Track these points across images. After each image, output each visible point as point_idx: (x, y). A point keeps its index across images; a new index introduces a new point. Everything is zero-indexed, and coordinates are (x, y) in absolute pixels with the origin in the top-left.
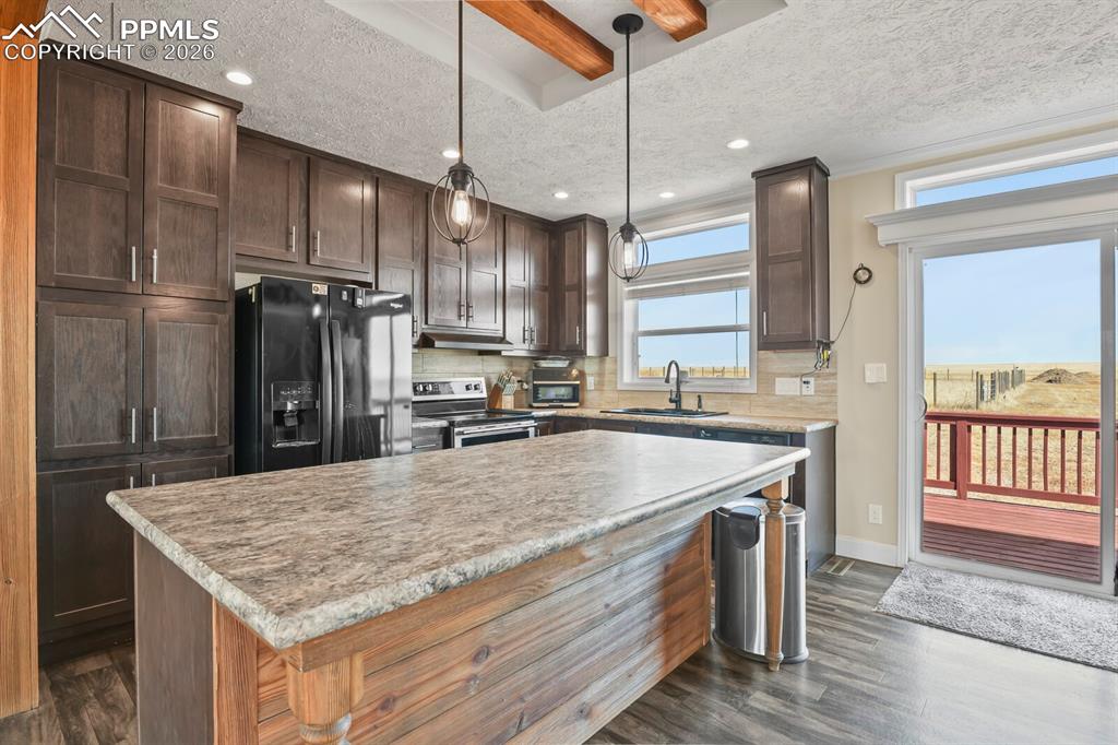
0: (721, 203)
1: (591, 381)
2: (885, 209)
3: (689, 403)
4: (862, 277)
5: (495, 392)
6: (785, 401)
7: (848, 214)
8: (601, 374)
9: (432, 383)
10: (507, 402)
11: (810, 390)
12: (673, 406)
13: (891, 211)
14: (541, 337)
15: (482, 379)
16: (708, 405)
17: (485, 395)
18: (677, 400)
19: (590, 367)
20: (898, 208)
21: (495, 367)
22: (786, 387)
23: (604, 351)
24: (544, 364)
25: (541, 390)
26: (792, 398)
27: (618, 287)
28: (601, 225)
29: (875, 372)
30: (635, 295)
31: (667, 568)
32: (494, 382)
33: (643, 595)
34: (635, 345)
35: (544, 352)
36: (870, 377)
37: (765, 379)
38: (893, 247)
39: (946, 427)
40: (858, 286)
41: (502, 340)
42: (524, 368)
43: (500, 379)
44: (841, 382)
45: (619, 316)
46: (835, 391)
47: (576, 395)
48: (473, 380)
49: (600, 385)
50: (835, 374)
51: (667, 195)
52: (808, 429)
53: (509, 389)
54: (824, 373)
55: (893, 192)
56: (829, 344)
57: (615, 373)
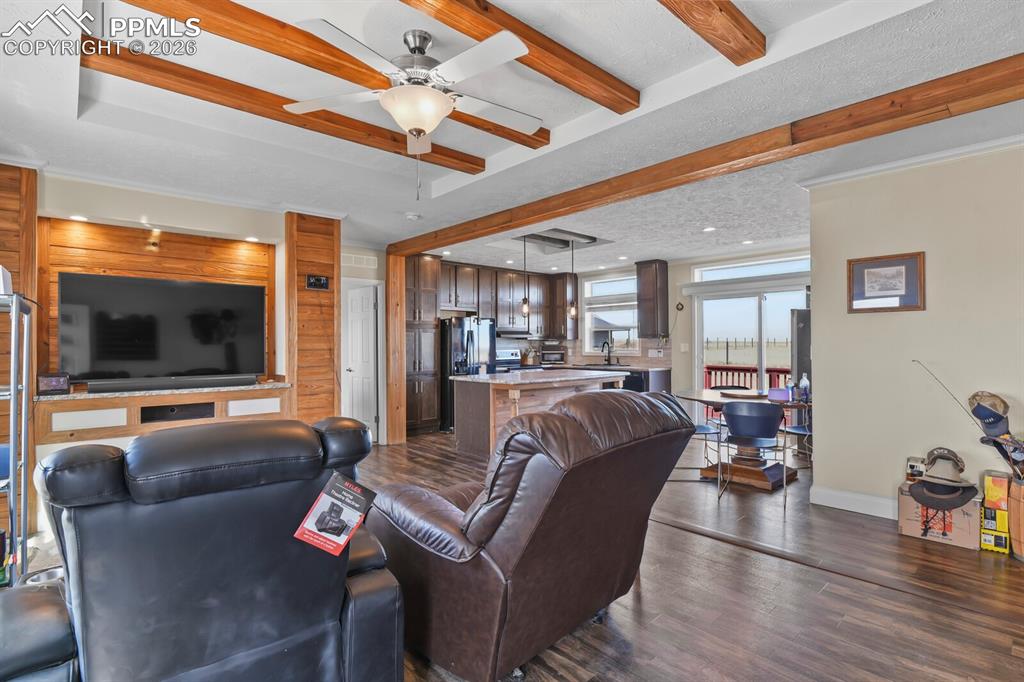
0: (623, 271)
1: (570, 352)
2: (687, 282)
3: (614, 361)
4: (680, 307)
5: (524, 356)
7: (675, 281)
8: (574, 348)
10: (530, 361)
11: (661, 355)
12: (606, 363)
13: (689, 283)
14: (545, 330)
15: (518, 351)
16: (622, 362)
17: (519, 358)
18: (608, 360)
19: (569, 344)
20: (692, 281)
21: (524, 345)
22: (652, 353)
23: (576, 337)
24: (547, 343)
25: (546, 356)
26: (655, 358)
27: (583, 306)
28: (575, 277)
29: (684, 347)
30: (590, 309)
32: (524, 351)
35: (547, 337)
36: (683, 350)
37: (645, 350)
38: (691, 297)
40: (679, 312)
41: (528, 333)
42: (536, 345)
43: (527, 350)
44: (673, 352)
46: (670, 355)
47: (562, 358)
48: (513, 351)
49: (573, 353)
50: (670, 348)
51: (602, 268)
52: (650, 370)
53: (532, 354)
54: (666, 347)
55: (690, 274)
56: (666, 335)
57: (581, 347)
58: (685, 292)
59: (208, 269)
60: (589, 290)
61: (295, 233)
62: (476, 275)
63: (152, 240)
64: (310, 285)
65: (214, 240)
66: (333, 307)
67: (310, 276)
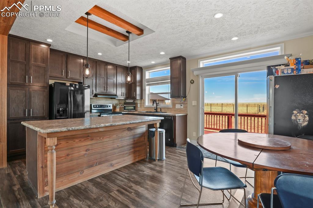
0: (163, 64)
1: (139, 105)
2: (196, 67)
3: (159, 110)
4: (192, 82)
5: (115, 107)
8: (141, 104)
9: (98, 105)
10: (118, 110)
11: (182, 107)
12: (155, 111)
13: (197, 68)
14: (126, 95)
15: (111, 105)
16: (163, 110)
17: (112, 108)
18: (156, 109)
19: (139, 102)
20: (199, 67)
21: (115, 102)
22: (178, 106)
23: (142, 98)
24: (127, 101)
25: (126, 107)
26: (179, 109)
27: (145, 83)
28: (141, 69)
29: (194, 103)
30: (148, 85)
32: (115, 105)
33: (128, 145)
35: (127, 98)
36: (193, 104)
37: (174, 104)
38: (198, 75)
39: (227, 117)
40: (192, 84)
41: (116, 95)
42: (123, 102)
43: (116, 104)
44: (189, 105)
45: (145, 90)
46: (187, 107)
47: (135, 108)
48: (109, 105)
49: (141, 106)
50: (187, 103)
51: (153, 62)
52: (176, 115)
53: (118, 107)
54: (185, 103)
55: (198, 63)
56: (185, 97)
57: (144, 103)
58: (196, 73)
60: (148, 75)
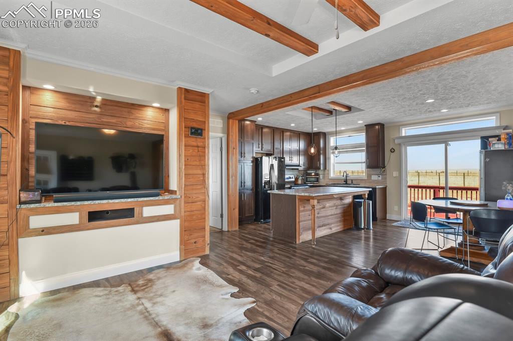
0: (357, 130)
1: (321, 177)
2: (397, 136)
3: (349, 182)
4: (392, 151)
5: (297, 179)
6: (374, 181)
7: (389, 136)
8: (324, 174)
10: (300, 182)
11: (380, 178)
12: (345, 183)
15: (294, 176)
16: (354, 182)
17: (294, 180)
18: (346, 181)
19: (320, 172)
20: (400, 135)
21: (296, 173)
22: (374, 178)
23: (325, 168)
24: (309, 172)
25: (308, 179)
26: (376, 180)
27: (329, 151)
28: (324, 134)
31: (344, 210)
32: (296, 176)
34: (334, 166)
35: (308, 168)
36: (394, 175)
37: (369, 176)
38: (400, 144)
40: (392, 153)
41: (299, 166)
42: (302, 173)
43: (298, 176)
44: (388, 177)
45: (329, 158)
46: (386, 178)
47: (317, 180)
48: (291, 176)
49: (324, 177)
50: (386, 175)
52: (377, 187)
53: (300, 178)
54: (384, 174)
55: (399, 131)
56: (384, 167)
57: (328, 174)
58: (397, 141)
59: (129, 123)
60: (332, 142)
61: (183, 100)
62: (272, 132)
63: (96, 104)
64: (192, 133)
65: (133, 105)
66: (205, 148)
67: (192, 128)
